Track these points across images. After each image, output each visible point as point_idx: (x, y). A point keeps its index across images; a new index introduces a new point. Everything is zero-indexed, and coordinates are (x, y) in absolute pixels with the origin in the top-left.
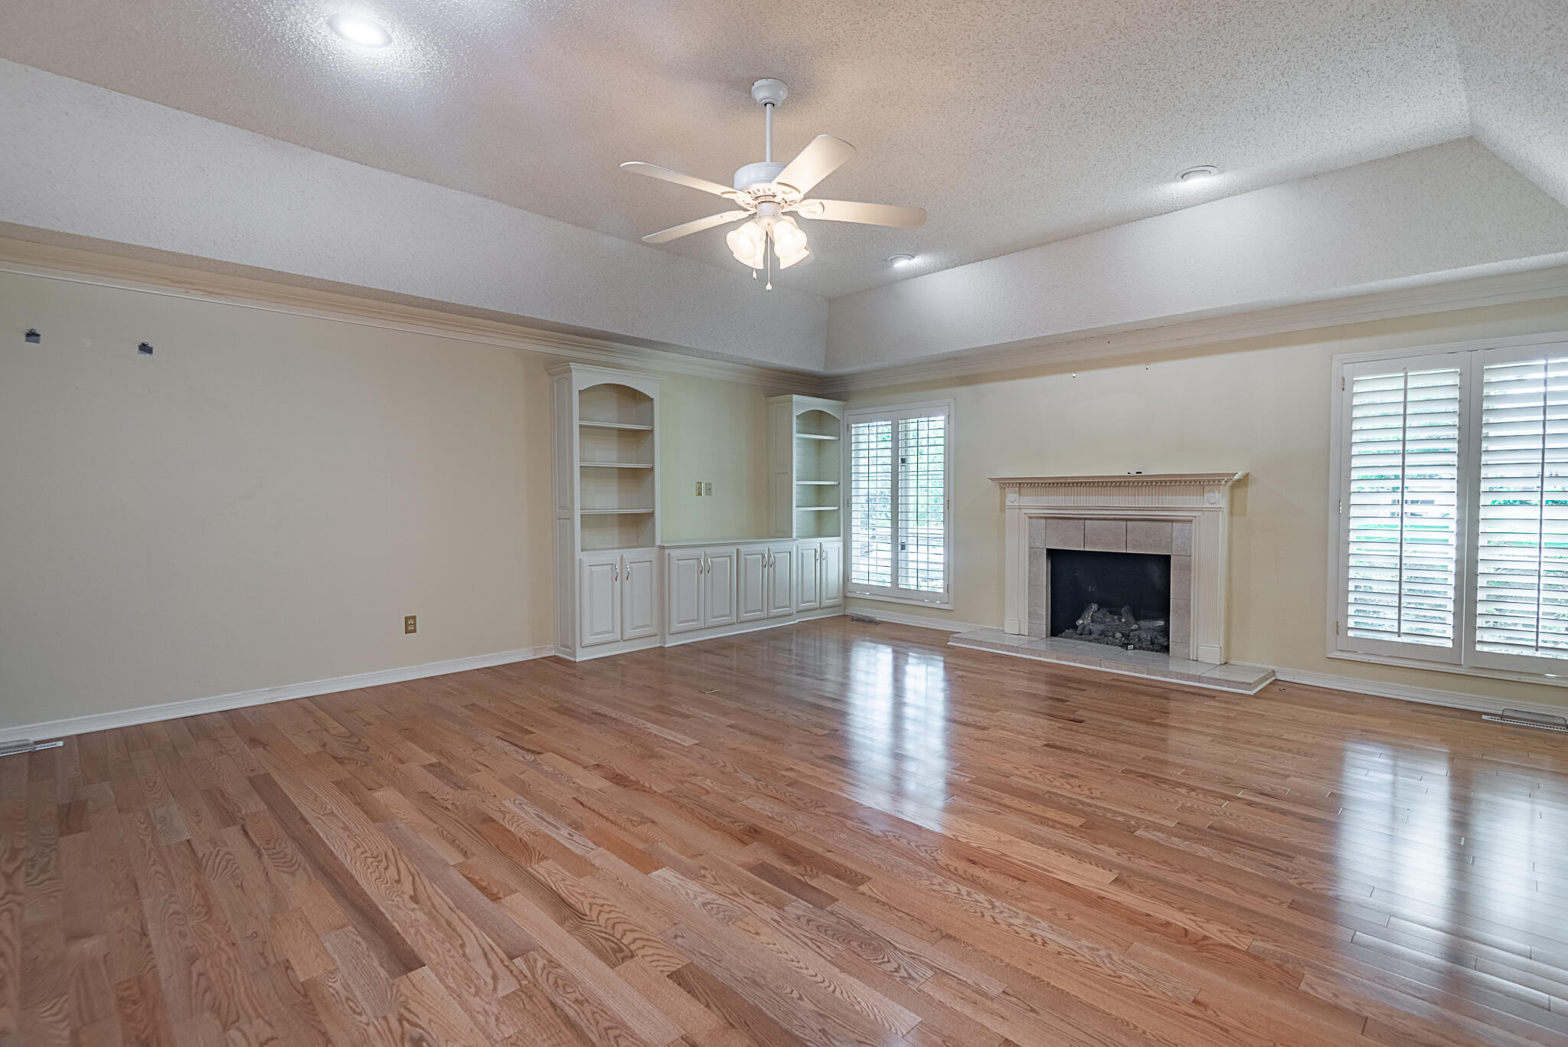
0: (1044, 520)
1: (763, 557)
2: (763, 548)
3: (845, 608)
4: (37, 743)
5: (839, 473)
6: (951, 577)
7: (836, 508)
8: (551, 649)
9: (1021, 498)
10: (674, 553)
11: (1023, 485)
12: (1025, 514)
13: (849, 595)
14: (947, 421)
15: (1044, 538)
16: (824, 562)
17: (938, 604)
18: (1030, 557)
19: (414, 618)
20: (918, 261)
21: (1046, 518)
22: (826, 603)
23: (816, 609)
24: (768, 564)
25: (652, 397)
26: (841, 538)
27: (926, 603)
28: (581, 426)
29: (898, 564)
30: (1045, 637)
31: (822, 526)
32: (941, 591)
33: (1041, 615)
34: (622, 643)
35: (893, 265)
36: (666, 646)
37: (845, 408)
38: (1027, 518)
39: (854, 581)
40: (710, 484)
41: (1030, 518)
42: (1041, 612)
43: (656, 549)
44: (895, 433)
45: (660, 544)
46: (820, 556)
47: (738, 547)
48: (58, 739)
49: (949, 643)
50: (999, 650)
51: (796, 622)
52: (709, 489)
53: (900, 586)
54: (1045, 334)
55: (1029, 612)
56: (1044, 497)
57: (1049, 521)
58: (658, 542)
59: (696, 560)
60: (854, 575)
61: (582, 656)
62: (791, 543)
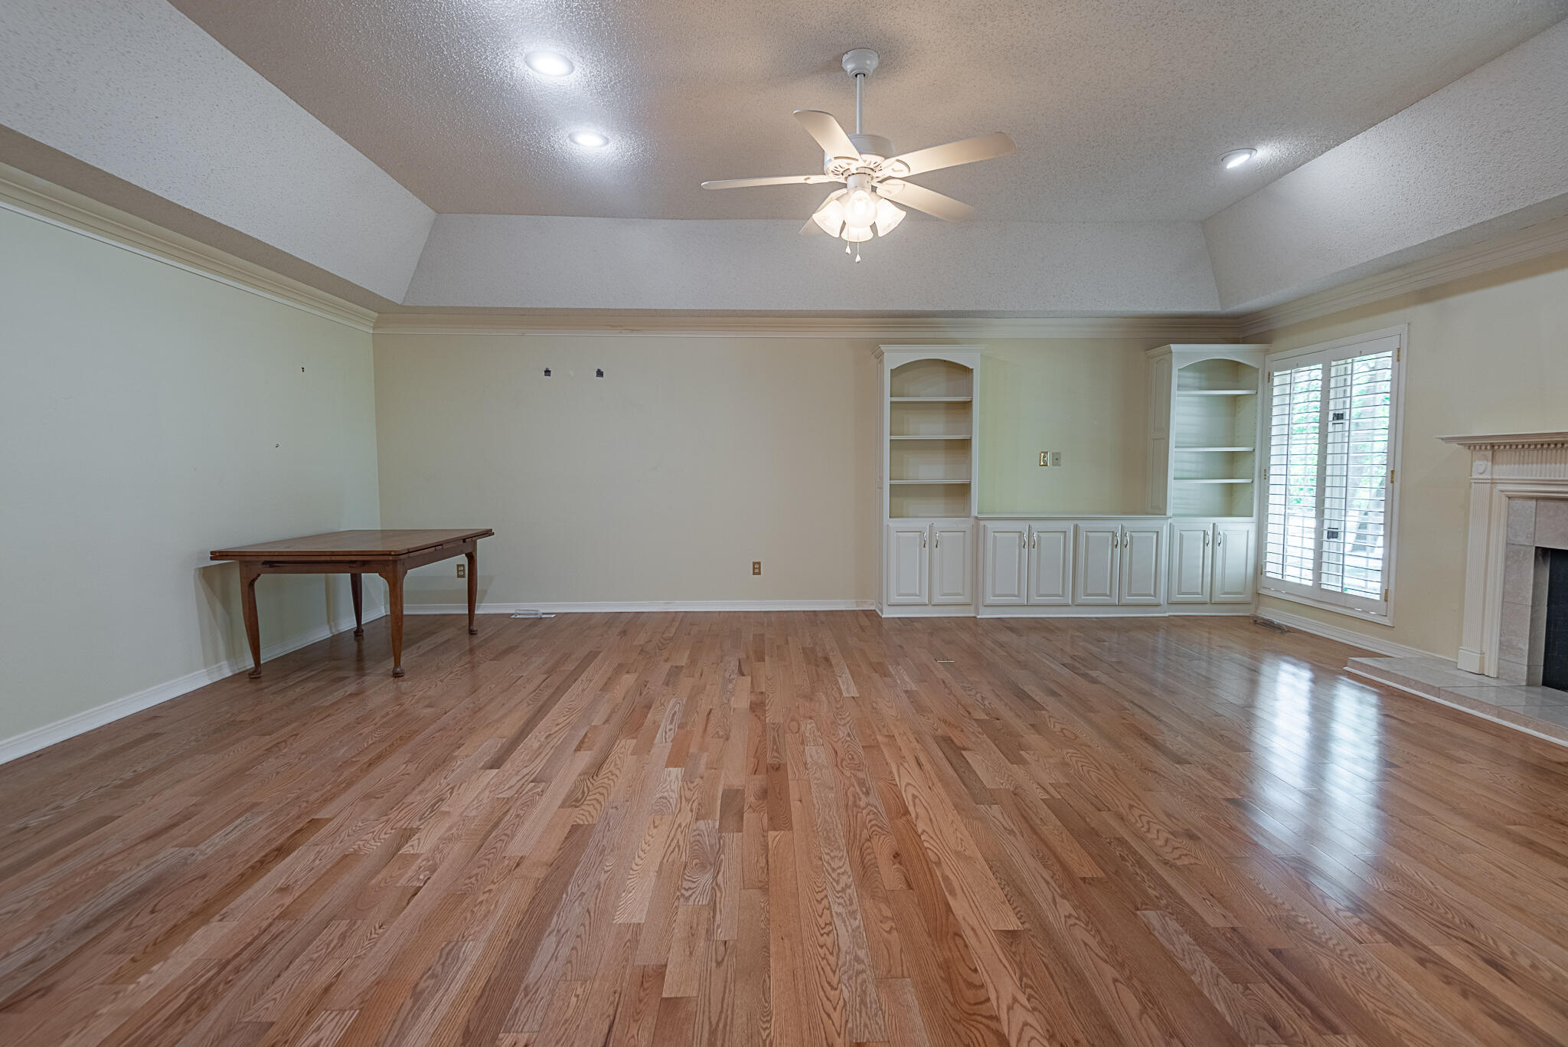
0: (1534, 502)
1: (1114, 534)
2: (1116, 525)
3: (1257, 608)
4: (544, 614)
5: (1255, 436)
6: (1392, 580)
7: (1249, 481)
8: (872, 604)
9: (1496, 467)
10: (988, 524)
11: (1495, 447)
12: (1502, 491)
13: (1262, 591)
14: (1396, 358)
15: (1532, 529)
16: (1219, 550)
17: (1372, 616)
18: (1507, 558)
19: (759, 563)
20: (1264, 153)
21: (1537, 499)
22: (1219, 597)
23: (1205, 603)
24: (1119, 543)
25: (971, 368)
26: (1254, 519)
27: (1357, 613)
28: (891, 402)
29: (1321, 557)
30: (1525, 684)
31: (1232, 501)
32: (1377, 598)
33: (1521, 649)
34: (930, 608)
35: (1226, 166)
36: (979, 617)
37: (1267, 352)
38: (1504, 498)
39: (1268, 575)
40: (1059, 454)
41: (1509, 498)
42: (1521, 645)
43: (972, 521)
44: (1326, 380)
45: (976, 515)
46: (1214, 540)
47: (1076, 522)
48: (554, 613)
49: (1345, 668)
50: (1413, 688)
51: (1167, 615)
52: (1056, 459)
53: (1323, 587)
54: (1512, 209)
55: (1501, 643)
56: (1535, 466)
57: (1542, 503)
58: (975, 512)
59: (1017, 535)
60: (1269, 567)
61: (887, 613)
62: (1163, 522)
